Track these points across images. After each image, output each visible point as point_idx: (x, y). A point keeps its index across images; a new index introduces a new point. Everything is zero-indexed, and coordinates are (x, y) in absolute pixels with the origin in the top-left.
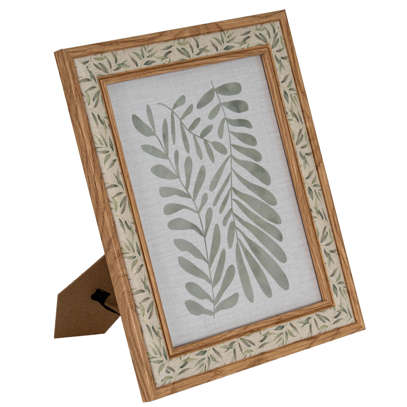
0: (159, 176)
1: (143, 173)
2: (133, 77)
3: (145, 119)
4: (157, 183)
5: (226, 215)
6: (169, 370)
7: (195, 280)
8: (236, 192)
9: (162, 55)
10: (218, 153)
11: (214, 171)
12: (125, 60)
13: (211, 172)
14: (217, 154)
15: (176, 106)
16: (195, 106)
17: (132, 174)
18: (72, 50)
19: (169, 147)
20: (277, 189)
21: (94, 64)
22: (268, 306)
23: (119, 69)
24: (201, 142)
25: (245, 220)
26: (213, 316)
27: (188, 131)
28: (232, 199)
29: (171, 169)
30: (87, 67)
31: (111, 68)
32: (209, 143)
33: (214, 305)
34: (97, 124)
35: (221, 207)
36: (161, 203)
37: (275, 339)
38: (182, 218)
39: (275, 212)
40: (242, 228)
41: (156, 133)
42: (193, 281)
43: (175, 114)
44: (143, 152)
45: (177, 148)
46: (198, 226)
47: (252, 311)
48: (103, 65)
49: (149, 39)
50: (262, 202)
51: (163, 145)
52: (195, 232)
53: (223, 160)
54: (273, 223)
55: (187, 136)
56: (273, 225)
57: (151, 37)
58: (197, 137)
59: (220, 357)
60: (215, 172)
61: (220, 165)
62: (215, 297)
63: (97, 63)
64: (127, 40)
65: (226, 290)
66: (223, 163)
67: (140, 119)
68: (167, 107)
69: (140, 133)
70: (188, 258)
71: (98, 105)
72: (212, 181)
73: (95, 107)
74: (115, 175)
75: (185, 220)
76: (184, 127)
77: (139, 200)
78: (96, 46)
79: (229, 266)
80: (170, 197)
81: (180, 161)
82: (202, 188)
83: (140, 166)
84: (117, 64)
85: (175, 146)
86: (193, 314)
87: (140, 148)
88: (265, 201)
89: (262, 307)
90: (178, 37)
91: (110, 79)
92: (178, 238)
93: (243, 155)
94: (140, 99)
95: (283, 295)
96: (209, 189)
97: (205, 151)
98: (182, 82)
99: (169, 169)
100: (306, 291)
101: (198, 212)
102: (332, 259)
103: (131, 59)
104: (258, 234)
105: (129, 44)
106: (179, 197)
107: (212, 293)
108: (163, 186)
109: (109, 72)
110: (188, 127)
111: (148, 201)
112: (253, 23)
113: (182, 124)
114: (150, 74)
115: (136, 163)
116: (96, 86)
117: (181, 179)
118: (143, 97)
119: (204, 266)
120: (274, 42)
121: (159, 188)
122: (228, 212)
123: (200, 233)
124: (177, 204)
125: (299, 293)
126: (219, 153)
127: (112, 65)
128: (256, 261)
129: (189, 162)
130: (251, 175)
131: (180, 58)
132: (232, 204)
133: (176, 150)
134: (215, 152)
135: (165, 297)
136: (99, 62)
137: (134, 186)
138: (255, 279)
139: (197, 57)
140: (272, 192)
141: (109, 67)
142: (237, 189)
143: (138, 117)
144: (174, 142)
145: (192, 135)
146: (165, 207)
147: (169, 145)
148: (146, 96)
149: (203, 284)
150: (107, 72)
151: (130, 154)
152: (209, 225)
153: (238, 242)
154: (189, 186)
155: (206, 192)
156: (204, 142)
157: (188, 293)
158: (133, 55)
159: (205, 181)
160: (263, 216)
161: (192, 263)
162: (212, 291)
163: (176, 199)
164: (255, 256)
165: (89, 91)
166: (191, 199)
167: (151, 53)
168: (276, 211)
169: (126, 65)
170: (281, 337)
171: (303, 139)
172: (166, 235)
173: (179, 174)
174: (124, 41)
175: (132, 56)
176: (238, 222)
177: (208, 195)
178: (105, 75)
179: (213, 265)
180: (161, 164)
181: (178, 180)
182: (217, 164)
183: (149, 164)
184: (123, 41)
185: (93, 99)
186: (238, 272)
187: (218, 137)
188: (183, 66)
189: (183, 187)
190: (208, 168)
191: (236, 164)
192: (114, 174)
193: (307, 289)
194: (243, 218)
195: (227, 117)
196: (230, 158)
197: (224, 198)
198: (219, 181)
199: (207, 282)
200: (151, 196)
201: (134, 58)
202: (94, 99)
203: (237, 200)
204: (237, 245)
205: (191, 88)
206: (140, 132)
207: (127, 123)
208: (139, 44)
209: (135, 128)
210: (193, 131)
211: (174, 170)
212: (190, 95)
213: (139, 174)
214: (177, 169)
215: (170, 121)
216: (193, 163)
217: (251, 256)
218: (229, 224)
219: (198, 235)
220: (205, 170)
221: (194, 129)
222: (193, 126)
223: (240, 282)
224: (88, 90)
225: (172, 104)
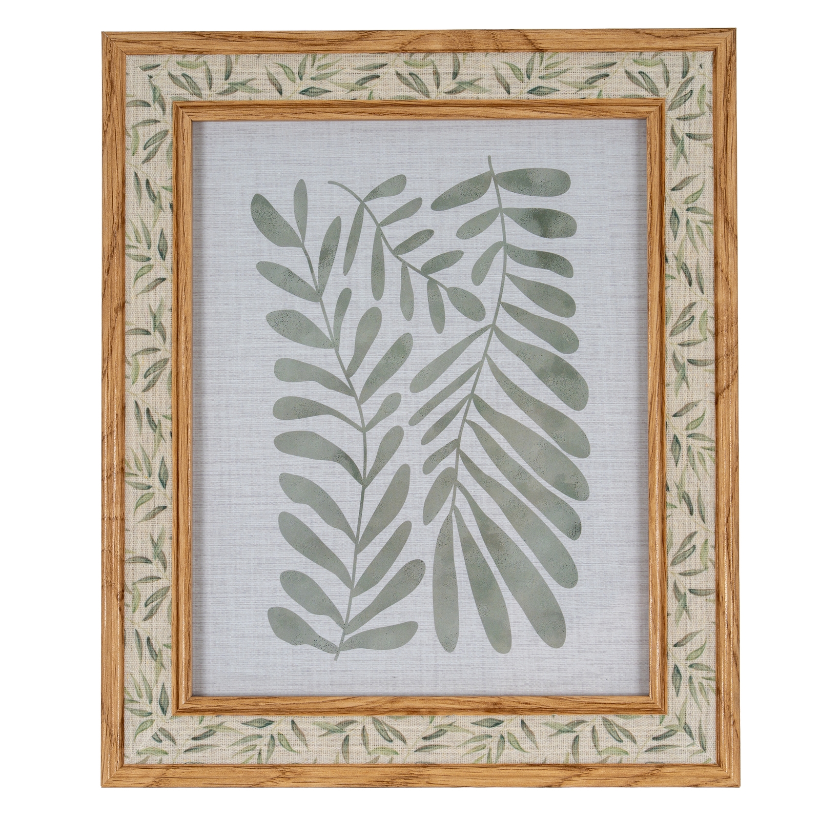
0: (285, 333)
1: (245, 319)
2: (264, 116)
3: (286, 209)
4: (274, 347)
5: (439, 451)
6: (162, 737)
7: (309, 571)
8: (482, 407)
9: (353, 80)
10: (459, 313)
11: (435, 351)
12: (251, 77)
13: (427, 351)
14: (455, 316)
15: (375, 194)
16: (427, 204)
17: (217, 318)
18: (123, 38)
19: (331, 278)
20: (598, 423)
21: (170, 74)
22: (490, 669)
23: (231, 93)
24: (419, 283)
25: (486, 472)
26: (335, 655)
27: (393, 254)
28: (464, 420)
29: (319, 326)
30: (151, 77)
31: (210, 88)
32: (440, 288)
33: (344, 634)
34: (140, 198)
35: (429, 431)
36: (271, 392)
37: (465, 744)
38: (318, 433)
39: (576, 472)
40: (472, 487)
41: (306, 243)
42: (303, 571)
43: (369, 211)
44: (258, 277)
45: (350, 283)
46: (355, 460)
47: (442, 671)
48: (190, 78)
49: (331, 42)
50: (548, 443)
51: (316, 270)
52: (344, 469)
53: (467, 332)
54: (564, 495)
55: (386, 264)
56: (563, 499)
57: (336, 38)
58: (410, 270)
59: (302, 744)
60: (437, 353)
61: (456, 342)
62: (351, 617)
63: (177, 71)
64: (270, 37)
65: (387, 609)
66: (467, 338)
67: (273, 206)
68: (352, 193)
69: (262, 235)
70: (306, 520)
71: (154, 159)
72: (422, 371)
73: (144, 162)
74: (151, 311)
75: (324, 439)
76: (384, 243)
77: (217, 374)
78: (185, 38)
79: (412, 562)
80: (299, 383)
81: (350, 312)
82: (389, 381)
83: (240, 304)
84: (228, 81)
85: (345, 278)
86: (281, 638)
87: (254, 266)
88: (557, 442)
89: (472, 669)
90: (411, 48)
91: (204, 110)
92: (293, 473)
93: (527, 331)
94: (286, 164)
95: (540, 656)
96: (409, 387)
97: (423, 303)
98: (408, 147)
99: (315, 323)
100: (610, 662)
101: (364, 430)
102: (690, 608)
103: (267, 77)
104: (513, 510)
105: (273, 45)
106: (324, 387)
107: (346, 607)
108: (288, 357)
109: (204, 96)
110: (394, 244)
111: (238, 381)
112: (631, 46)
113: (379, 235)
114: (310, 116)
115: (234, 296)
116: (161, 120)
117: (341, 352)
118: (295, 162)
119: (343, 545)
120: (677, 96)
121: (278, 358)
122: (447, 446)
123: (356, 474)
124: (313, 401)
125: (589, 662)
126: (461, 314)
127: (214, 81)
128: (488, 566)
129: (372, 320)
130: (536, 377)
131: (401, 94)
132: (461, 431)
133: (346, 287)
134: (450, 310)
135: (219, 587)
136: (185, 72)
137: (213, 343)
138: (475, 604)
139: (449, 98)
140: (582, 427)
141: (206, 85)
142: (486, 401)
143: (268, 202)
144: (346, 271)
145: (400, 264)
146: (278, 401)
147: (331, 273)
148: (305, 160)
149: (329, 584)
150: (199, 95)
151: (223, 275)
152: (385, 463)
153: (453, 515)
154: (357, 369)
155: (399, 392)
156: (429, 283)
157: (284, 593)
158: (274, 69)
159: (402, 367)
160: (542, 475)
161: (314, 532)
162: (348, 603)
163: (313, 391)
164: (489, 555)
165: (139, 128)
166: (353, 399)
167: (323, 72)
168: (581, 471)
169: (251, 88)
170: (484, 742)
171: (691, 326)
172: (264, 459)
173: (338, 339)
174: (261, 36)
175: (272, 71)
176: (467, 473)
177: (402, 399)
178: (194, 100)
179: (366, 549)
180: (298, 310)
181: (333, 351)
182: (448, 337)
183: (267, 304)
184: (258, 36)
185: (145, 145)
186: (432, 578)
187: (470, 281)
188: (404, 113)
189: (341, 369)
190: (422, 342)
191: (501, 346)
192: (150, 307)
193: (616, 660)
194: (484, 467)
195: (508, 242)
196: (489, 330)
197: (445, 414)
198: (443, 375)
199: (341, 582)
200: (250, 371)
201: (276, 77)
202: (147, 146)
203: (480, 425)
204: (448, 520)
205: (430, 163)
206: (264, 233)
207: (234, 210)
208: (302, 49)
209: (253, 223)
210: (406, 257)
211: (327, 329)
212: (421, 178)
213: (233, 319)
214: (338, 329)
215: (351, 224)
216: (382, 324)
217: (479, 552)
218: (441, 472)
219: (349, 477)
220: (411, 345)
221: (409, 253)
222: (407, 246)
223: (431, 600)
224: (138, 124)
225: (366, 188)
